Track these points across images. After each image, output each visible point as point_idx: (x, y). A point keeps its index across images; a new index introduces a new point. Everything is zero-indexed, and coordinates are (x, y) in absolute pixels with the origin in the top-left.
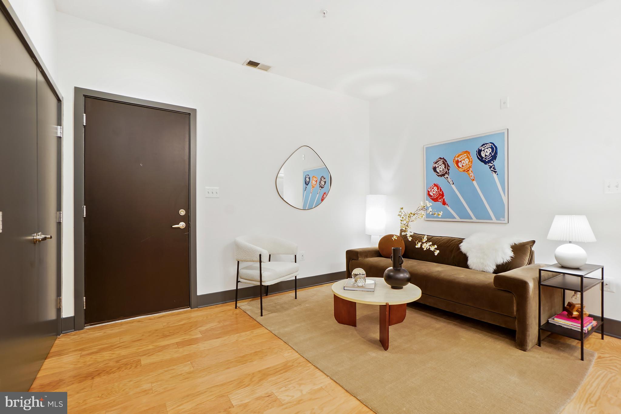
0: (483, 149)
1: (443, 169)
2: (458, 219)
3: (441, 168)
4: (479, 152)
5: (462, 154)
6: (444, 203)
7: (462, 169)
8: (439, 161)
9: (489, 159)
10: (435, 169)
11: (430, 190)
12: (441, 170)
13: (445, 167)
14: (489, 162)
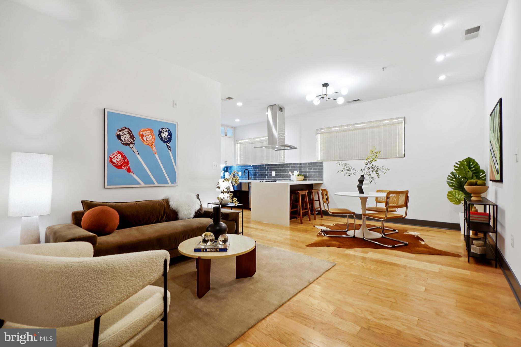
0: (162, 131)
1: (128, 139)
2: (143, 184)
3: (126, 137)
4: (160, 133)
5: (147, 130)
6: (129, 171)
7: (147, 142)
8: (124, 130)
9: (167, 139)
10: (119, 137)
11: (112, 157)
12: (126, 139)
13: (131, 137)
14: (167, 142)
